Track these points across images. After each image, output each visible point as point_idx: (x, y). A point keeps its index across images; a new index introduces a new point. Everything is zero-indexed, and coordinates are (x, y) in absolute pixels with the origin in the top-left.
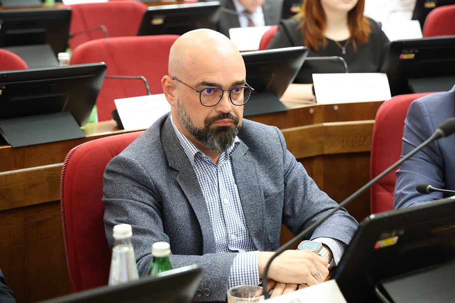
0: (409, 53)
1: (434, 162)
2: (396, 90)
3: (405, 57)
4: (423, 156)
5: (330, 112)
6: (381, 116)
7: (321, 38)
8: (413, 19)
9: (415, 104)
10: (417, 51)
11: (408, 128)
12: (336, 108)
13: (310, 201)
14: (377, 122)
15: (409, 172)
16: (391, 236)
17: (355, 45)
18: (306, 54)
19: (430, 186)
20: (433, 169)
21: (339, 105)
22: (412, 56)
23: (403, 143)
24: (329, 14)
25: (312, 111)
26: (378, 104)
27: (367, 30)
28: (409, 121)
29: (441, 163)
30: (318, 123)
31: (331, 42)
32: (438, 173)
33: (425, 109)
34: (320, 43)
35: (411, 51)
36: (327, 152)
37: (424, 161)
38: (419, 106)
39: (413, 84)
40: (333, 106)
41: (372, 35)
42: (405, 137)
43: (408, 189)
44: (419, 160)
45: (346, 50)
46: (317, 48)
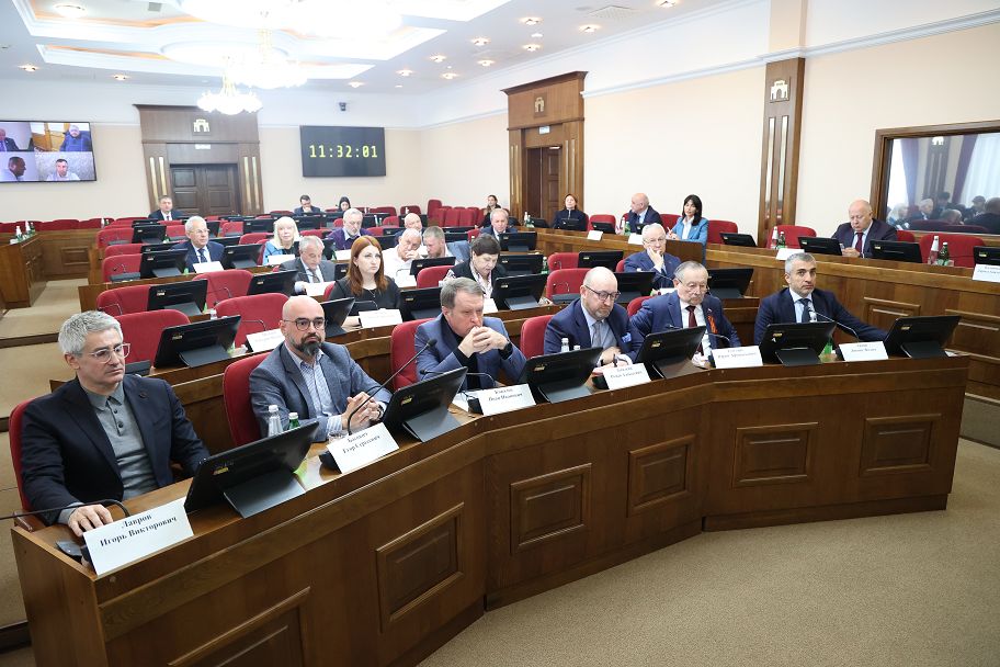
2: (406, 317)
3: (408, 300)
5: (370, 332)
7: (361, 289)
10: (415, 296)
12: (373, 330)
17: (380, 292)
21: (374, 328)
22: (412, 299)
24: (364, 276)
25: (359, 333)
26: (393, 327)
27: (386, 284)
30: (364, 339)
31: (367, 291)
33: (426, 329)
35: (411, 296)
39: (415, 314)
40: (371, 329)
41: (389, 286)
45: (375, 296)
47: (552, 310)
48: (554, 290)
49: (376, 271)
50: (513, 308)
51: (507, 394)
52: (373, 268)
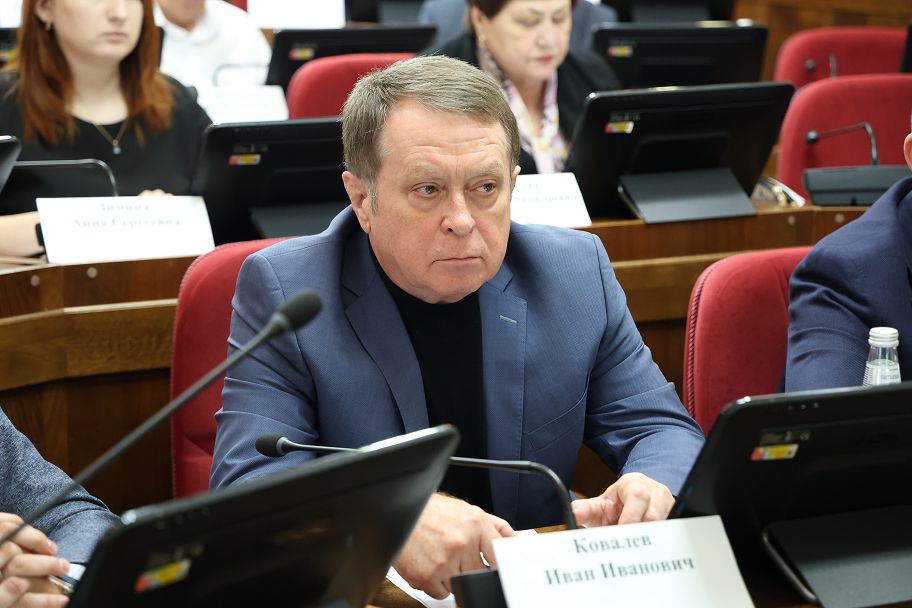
0: (249, 153)
1: (294, 390)
2: (226, 228)
3: (241, 160)
4: (270, 375)
5: (79, 281)
6: (189, 288)
7: (62, 119)
8: (269, 82)
9: (250, 263)
10: (265, 149)
11: (239, 316)
12: (92, 273)
13: (23, 484)
14: (183, 303)
15: (240, 415)
16: (172, 561)
17: (139, 134)
18: (17, 153)
19: (284, 440)
20: (291, 403)
21: (99, 266)
22: (255, 159)
23: (230, 348)
24: (78, 67)
25: (35, 280)
26: (184, 263)
28: (241, 300)
29: (307, 391)
30: (50, 308)
31: (86, 127)
32: (302, 412)
33: (271, 274)
34: (61, 130)
35: (253, 149)
36: (74, 372)
37: (273, 388)
38: (258, 268)
39: (262, 220)
40: (85, 267)
41: (177, 113)
42: (233, 337)
43: (237, 454)
44: (263, 385)
45: (120, 145)
46: (54, 141)
47: (804, 228)
48: (810, 154)
49: (122, 50)
50: (652, 211)
51: (621, 558)
52: (116, 37)
